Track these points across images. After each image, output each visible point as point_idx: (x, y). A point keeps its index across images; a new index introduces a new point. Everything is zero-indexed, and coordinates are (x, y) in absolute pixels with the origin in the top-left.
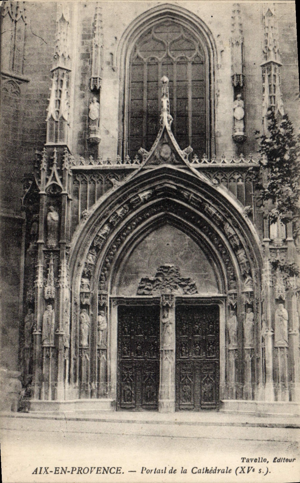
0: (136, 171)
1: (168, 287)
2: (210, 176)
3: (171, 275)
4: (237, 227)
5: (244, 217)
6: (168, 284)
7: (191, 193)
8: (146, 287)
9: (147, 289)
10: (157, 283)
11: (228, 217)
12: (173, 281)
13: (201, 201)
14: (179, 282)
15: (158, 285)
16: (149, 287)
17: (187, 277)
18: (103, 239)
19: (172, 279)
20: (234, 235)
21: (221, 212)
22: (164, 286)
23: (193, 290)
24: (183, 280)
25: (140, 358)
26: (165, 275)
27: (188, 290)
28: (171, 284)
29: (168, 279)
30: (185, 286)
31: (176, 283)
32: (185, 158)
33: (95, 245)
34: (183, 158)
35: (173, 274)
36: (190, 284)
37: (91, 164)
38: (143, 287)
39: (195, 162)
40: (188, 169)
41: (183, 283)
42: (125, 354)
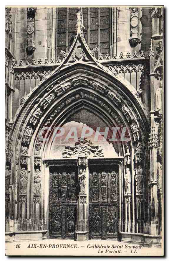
0: (58, 68)
1: (83, 152)
2: (111, 69)
3: (85, 144)
4: (131, 106)
5: (136, 97)
6: (84, 150)
7: (98, 83)
8: (68, 153)
9: (69, 154)
10: (76, 150)
11: (124, 99)
12: (87, 148)
13: (105, 88)
14: (91, 149)
15: (76, 151)
16: (70, 153)
17: (96, 146)
18: (36, 118)
19: (86, 147)
20: (129, 112)
21: (119, 95)
22: (81, 152)
23: (100, 154)
24: (94, 147)
25: (64, 202)
26: (82, 144)
27: (97, 154)
28: (85, 150)
29: (84, 146)
30: (95, 151)
31: (89, 149)
32: (93, 56)
33: (30, 123)
34: (91, 55)
35: (87, 143)
36: (98, 150)
37: (27, 64)
38: (66, 153)
39: (101, 59)
40: (95, 64)
41: (94, 150)
42: (55, 200)
